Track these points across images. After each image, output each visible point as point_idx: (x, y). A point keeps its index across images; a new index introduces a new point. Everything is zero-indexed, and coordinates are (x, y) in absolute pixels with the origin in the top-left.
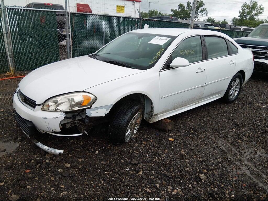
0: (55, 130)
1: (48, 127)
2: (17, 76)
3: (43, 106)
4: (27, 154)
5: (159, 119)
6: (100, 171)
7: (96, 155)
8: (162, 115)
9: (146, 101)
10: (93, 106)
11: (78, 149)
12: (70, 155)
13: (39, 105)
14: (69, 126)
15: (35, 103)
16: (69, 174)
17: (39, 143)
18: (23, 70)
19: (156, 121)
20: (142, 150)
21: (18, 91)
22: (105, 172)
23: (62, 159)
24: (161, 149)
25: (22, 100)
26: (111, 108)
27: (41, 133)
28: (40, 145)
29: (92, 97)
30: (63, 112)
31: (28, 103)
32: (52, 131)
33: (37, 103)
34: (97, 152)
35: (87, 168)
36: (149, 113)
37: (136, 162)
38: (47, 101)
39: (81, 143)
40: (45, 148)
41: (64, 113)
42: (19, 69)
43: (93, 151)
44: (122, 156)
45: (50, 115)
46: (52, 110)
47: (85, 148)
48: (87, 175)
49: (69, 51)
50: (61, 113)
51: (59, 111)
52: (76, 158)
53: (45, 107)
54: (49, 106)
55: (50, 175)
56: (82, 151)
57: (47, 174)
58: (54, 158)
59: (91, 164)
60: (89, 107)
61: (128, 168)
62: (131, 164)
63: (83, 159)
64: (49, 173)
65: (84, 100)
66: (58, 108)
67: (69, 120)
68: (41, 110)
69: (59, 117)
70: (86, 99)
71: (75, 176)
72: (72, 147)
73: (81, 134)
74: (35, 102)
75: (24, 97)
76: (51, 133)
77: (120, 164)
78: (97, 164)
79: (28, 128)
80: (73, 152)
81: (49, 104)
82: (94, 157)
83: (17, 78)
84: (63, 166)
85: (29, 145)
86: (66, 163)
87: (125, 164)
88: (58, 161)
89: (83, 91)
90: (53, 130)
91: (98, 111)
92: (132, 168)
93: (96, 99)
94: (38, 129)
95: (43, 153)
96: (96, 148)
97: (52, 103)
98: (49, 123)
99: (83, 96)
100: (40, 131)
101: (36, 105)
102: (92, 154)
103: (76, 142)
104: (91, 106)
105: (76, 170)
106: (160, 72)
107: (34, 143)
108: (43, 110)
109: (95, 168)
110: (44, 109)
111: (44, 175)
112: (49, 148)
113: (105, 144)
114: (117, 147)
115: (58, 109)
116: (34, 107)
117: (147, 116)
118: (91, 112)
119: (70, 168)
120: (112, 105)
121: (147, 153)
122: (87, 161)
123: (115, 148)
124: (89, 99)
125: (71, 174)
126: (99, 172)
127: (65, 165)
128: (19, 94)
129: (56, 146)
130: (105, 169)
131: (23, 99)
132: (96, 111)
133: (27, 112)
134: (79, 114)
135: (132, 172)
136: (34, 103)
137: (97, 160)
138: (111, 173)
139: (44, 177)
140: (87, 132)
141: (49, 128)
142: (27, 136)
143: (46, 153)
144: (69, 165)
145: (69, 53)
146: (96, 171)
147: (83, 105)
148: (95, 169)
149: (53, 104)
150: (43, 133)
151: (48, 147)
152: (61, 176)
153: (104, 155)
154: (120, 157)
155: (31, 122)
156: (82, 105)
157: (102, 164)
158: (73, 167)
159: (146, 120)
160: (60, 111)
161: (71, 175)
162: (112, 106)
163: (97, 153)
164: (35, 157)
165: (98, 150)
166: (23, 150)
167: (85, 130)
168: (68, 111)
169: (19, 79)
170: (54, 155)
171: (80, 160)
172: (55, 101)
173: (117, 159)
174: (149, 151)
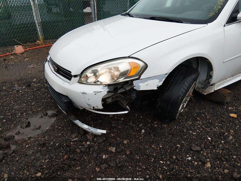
0: (96, 108)
1: (87, 104)
2: (46, 45)
3: (80, 77)
4: (64, 133)
5: (216, 90)
6: (153, 159)
7: (143, 136)
8: (219, 84)
9: (200, 67)
10: (142, 77)
11: (120, 127)
12: (112, 135)
13: (75, 76)
14: (110, 101)
15: (71, 74)
16: (117, 164)
17: (78, 120)
18: (52, 39)
19: (211, 92)
20: (199, 130)
21: (49, 59)
22: (161, 162)
23: (105, 140)
24: (224, 128)
25: (55, 70)
26: (165, 78)
27: (79, 108)
28: (78, 122)
29: (141, 64)
30: (105, 85)
31: (62, 74)
32: (93, 109)
33: (73, 74)
34: (143, 131)
35: (137, 154)
36: (203, 81)
37: (198, 148)
38: (84, 72)
39: (122, 119)
40: (85, 127)
41: (107, 87)
42: (48, 38)
43: (138, 130)
44: (175, 138)
45: (89, 89)
46: (91, 82)
47: (128, 125)
48: (139, 165)
49: (93, 16)
50: (102, 86)
51: (99, 83)
52: (120, 139)
53: (82, 79)
54: (87, 77)
55: (93, 163)
56: (125, 130)
57: (90, 162)
58: (95, 139)
59: (139, 148)
60: (138, 77)
61: (189, 157)
62: (192, 150)
63: (129, 141)
64: (92, 160)
65: (131, 69)
66: (98, 79)
67: (110, 94)
68: (78, 82)
69: (101, 92)
70: (134, 68)
71: (124, 165)
72: (113, 124)
73: (126, 112)
74: (71, 72)
75: (57, 67)
76: (90, 110)
77: (178, 151)
78: (147, 149)
79: (64, 103)
80: (115, 130)
81: (87, 75)
82: (141, 138)
83: (47, 46)
84: (107, 150)
85: (66, 120)
86: (110, 145)
87: (183, 150)
88: (100, 143)
89: (129, 57)
90: (94, 107)
91: (150, 82)
92: (195, 157)
93: (146, 66)
94: (76, 105)
95: (82, 133)
96: (141, 126)
97: (90, 73)
98: (89, 99)
99: (130, 63)
100: (78, 107)
101: (71, 76)
102: (137, 134)
103: (116, 118)
104: (140, 76)
105: (124, 156)
106: (224, 26)
107: (72, 120)
108: (80, 82)
109: (147, 155)
110: (82, 81)
111: (86, 163)
112: (90, 127)
113: (150, 121)
114: (166, 125)
115: (98, 81)
116: (70, 79)
117: (200, 86)
118: (140, 84)
119: (115, 153)
120: (166, 74)
121: (208, 135)
122: (133, 144)
123: (164, 126)
124: (137, 67)
125: (119, 162)
126: (152, 161)
127: (109, 148)
128: (50, 63)
129: (95, 122)
130: (160, 157)
131: (56, 68)
132: (146, 83)
133: (62, 85)
134: (122, 87)
135: (196, 163)
136: (69, 73)
137: (146, 142)
138: (168, 163)
139: (87, 165)
140: (129, 107)
141: (89, 105)
142: (64, 112)
143: (86, 132)
144: (113, 149)
145: (93, 18)
146: (149, 160)
147: (131, 75)
148: (146, 157)
149: (93, 74)
150: (81, 109)
151: (88, 126)
152: (107, 166)
153: (152, 135)
154: (174, 140)
155: (67, 97)
156: (129, 76)
157: (153, 149)
158: (120, 152)
159: (198, 90)
160: (101, 84)
161: (119, 165)
162: (166, 76)
163: (143, 133)
164: (74, 137)
165: (144, 129)
166: (60, 128)
167: (127, 105)
168: (111, 83)
169: (49, 48)
170: (95, 136)
171: (125, 142)
172: (94, 70)
173: (171, 142)
174: (209, 131)
